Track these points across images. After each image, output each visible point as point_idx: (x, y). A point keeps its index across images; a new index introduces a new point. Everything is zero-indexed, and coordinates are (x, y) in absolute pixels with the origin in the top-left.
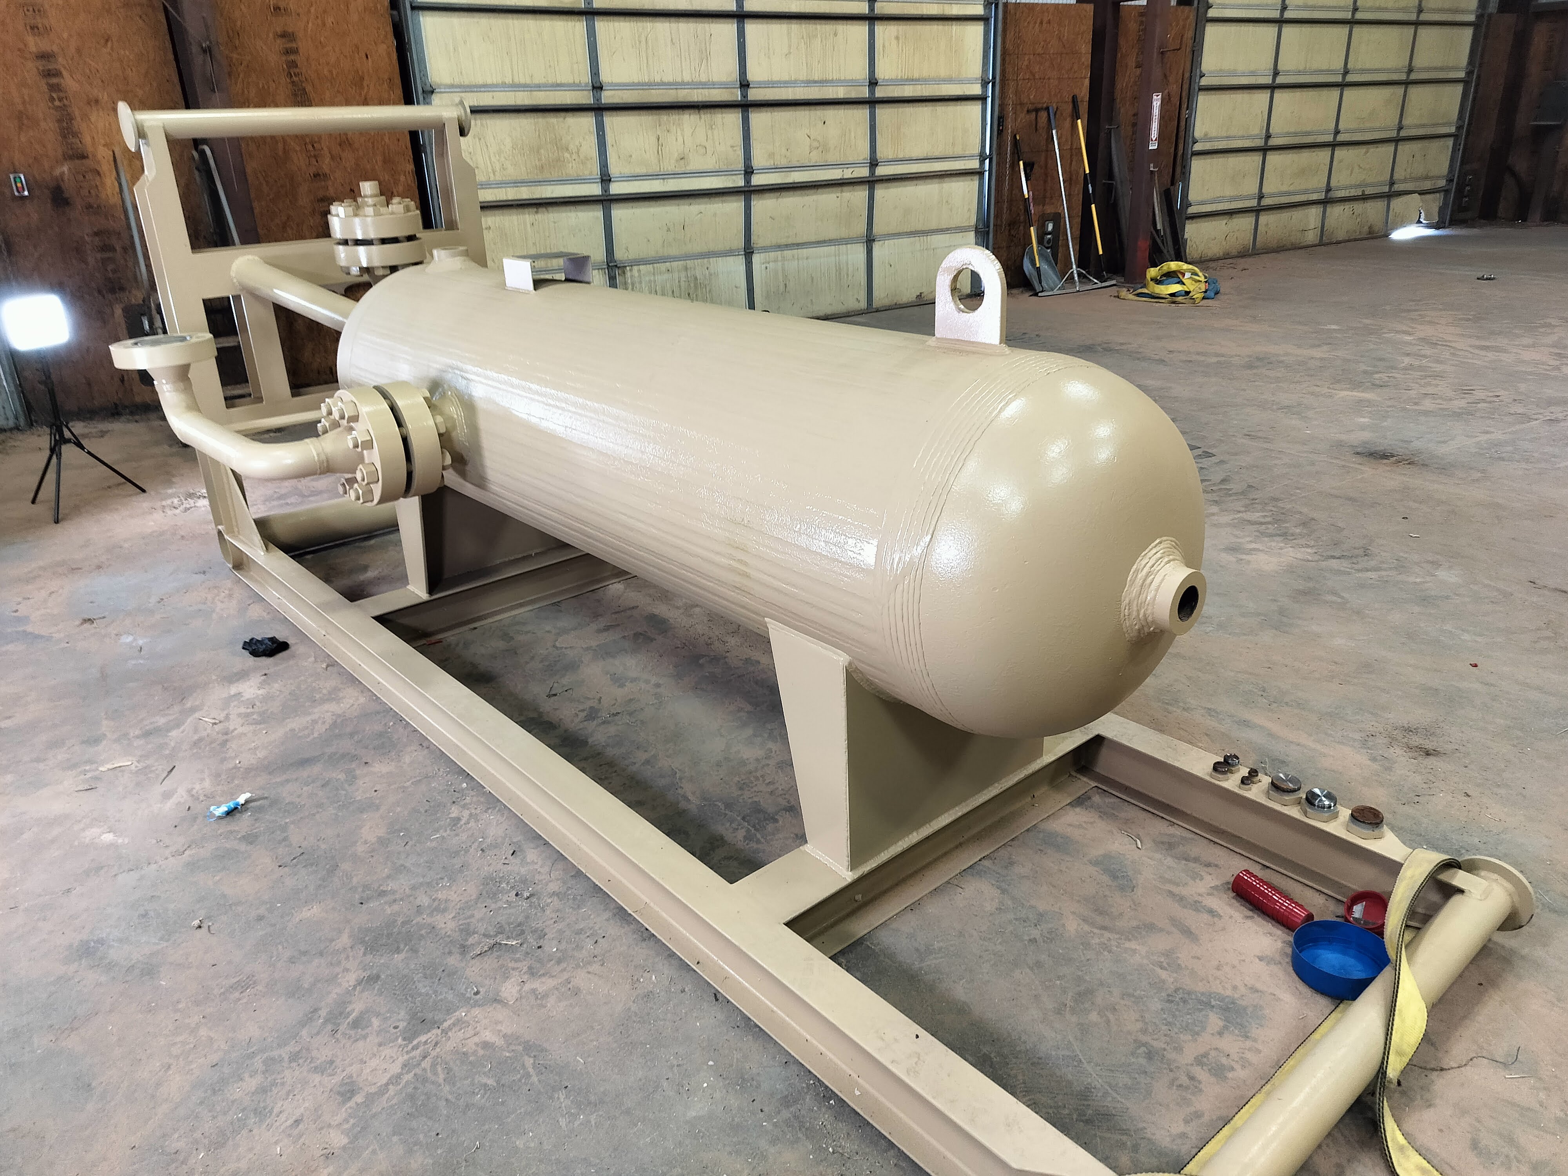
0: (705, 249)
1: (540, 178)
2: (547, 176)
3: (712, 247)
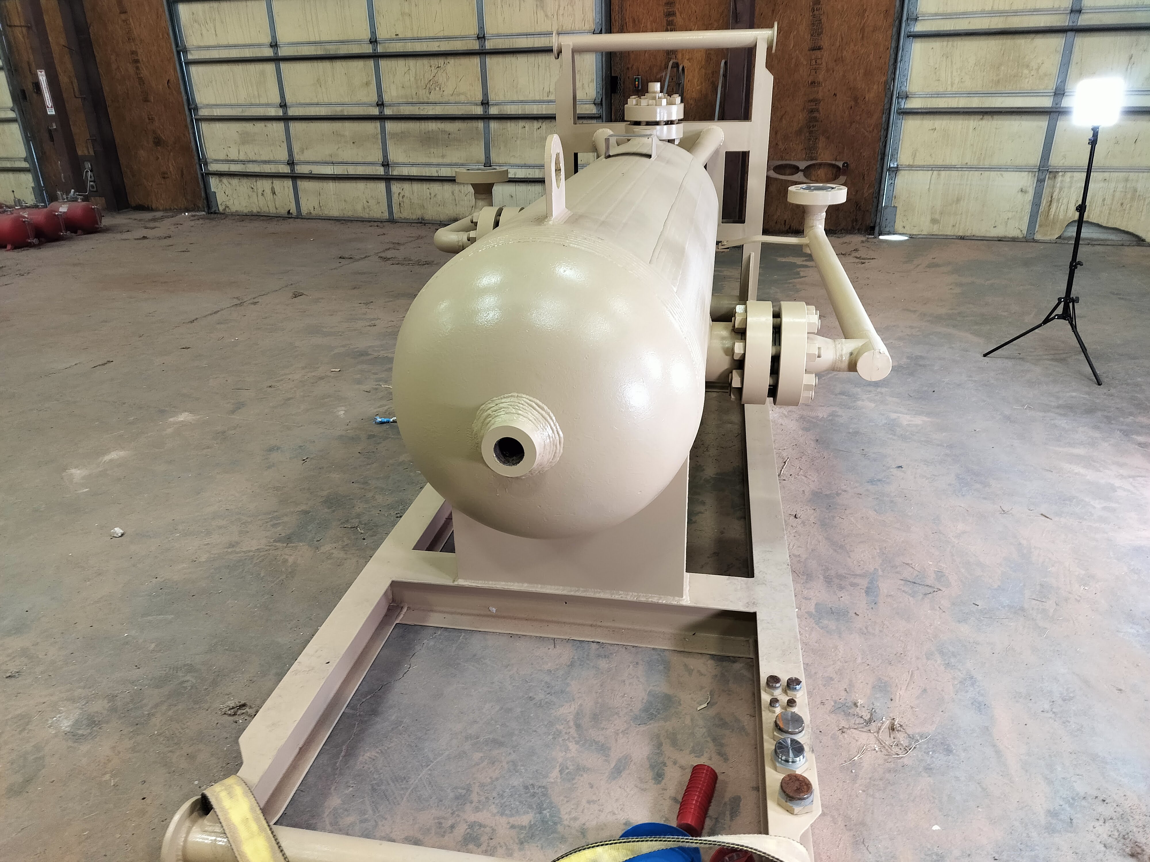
1: (993, 90)
2: (1000, 89)
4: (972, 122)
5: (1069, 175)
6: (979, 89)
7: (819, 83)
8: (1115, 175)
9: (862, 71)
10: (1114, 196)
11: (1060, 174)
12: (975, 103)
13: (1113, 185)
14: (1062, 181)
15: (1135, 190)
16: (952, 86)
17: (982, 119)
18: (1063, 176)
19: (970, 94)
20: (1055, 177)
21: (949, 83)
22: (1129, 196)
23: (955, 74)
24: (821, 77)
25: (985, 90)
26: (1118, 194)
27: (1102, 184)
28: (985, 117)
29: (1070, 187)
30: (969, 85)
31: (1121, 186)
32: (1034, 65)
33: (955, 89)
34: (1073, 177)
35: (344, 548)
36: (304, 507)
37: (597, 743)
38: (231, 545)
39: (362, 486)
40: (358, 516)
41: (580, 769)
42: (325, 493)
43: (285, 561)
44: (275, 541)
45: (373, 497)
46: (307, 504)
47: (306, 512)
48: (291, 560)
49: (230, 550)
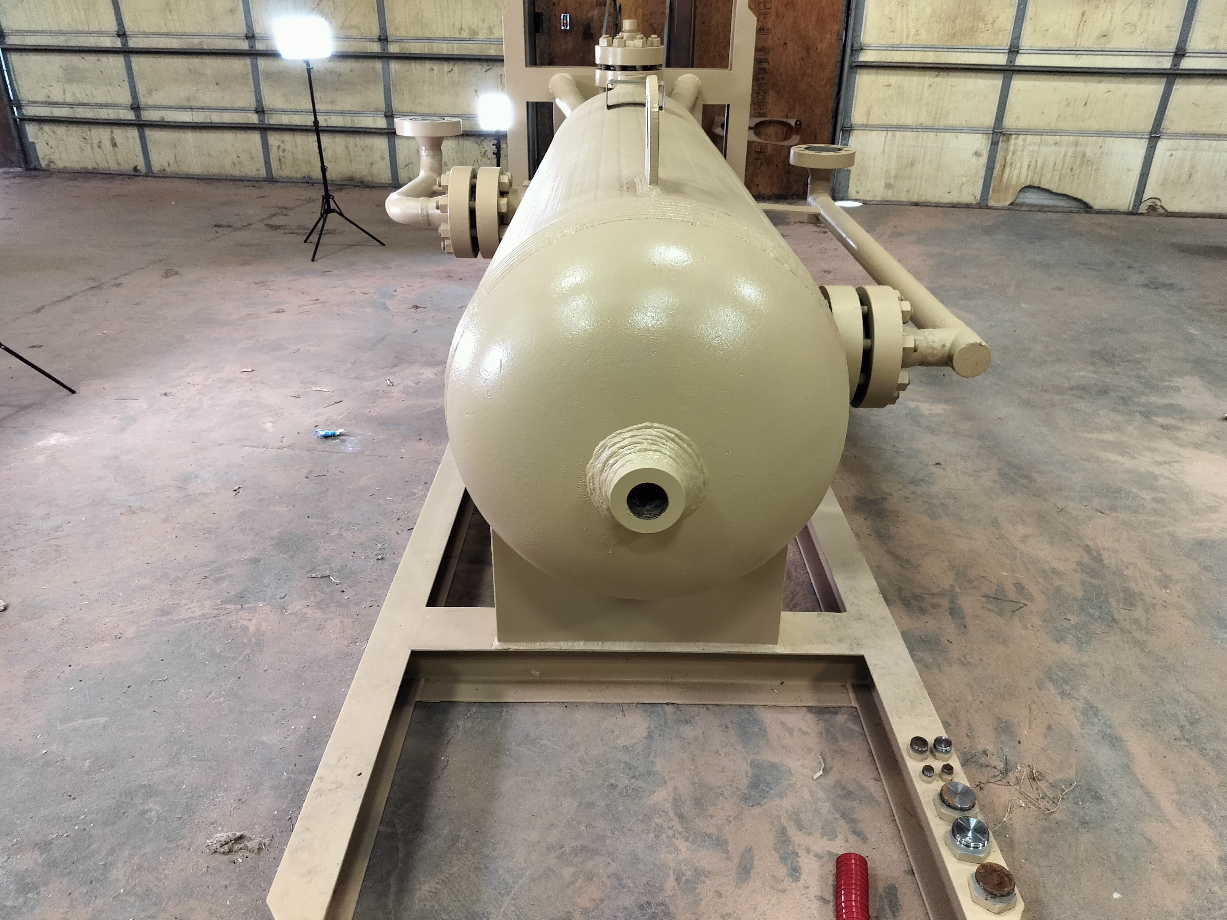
0: (1104, 127)
1: (949, 44)
2: (956, 43)
3: (1112, 126)
4: (927, 79)
5: (1021, 137)
6: (935, 43)
7: (768, 30)
8: (1065, 138)
9: (814, 18)
10: (1064, 160)
11: (1014, 136)
12: (931, 58)
13: (1063, 149)
14: (1015, 145)
15: (1084, 155)
16: (907, 39)
17: (937, 76)
18: (1016, 138)
19: (926, 48)
20: (1008, 140)
21: (905, 34)
22: (1078, 161)
23: (910, 25)
24: (770, 24)
25: (940, 44)
26: (1068, 158)
27: (1053, 148)
28: (941, 73)
29: (1023, 151)
30: (924, 38)
31: (1071, 150)
32: (989, 19)
33: (910, 42)
34: (1025, 140)
35: (319, 605)
36: (250, 554)
37: (709, 836)
38: (164, 612)
39: (321, 521)
40: (327, 561)
41: (700, 874)
42: (275, 533)
43: (245, 629)
44: (223, 602)
45: (340, 535)
46: (254, 549)
47: (256, 561)
48: (252, 626)
49: (164, 619)
